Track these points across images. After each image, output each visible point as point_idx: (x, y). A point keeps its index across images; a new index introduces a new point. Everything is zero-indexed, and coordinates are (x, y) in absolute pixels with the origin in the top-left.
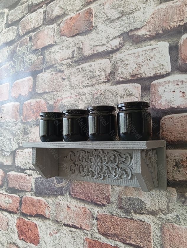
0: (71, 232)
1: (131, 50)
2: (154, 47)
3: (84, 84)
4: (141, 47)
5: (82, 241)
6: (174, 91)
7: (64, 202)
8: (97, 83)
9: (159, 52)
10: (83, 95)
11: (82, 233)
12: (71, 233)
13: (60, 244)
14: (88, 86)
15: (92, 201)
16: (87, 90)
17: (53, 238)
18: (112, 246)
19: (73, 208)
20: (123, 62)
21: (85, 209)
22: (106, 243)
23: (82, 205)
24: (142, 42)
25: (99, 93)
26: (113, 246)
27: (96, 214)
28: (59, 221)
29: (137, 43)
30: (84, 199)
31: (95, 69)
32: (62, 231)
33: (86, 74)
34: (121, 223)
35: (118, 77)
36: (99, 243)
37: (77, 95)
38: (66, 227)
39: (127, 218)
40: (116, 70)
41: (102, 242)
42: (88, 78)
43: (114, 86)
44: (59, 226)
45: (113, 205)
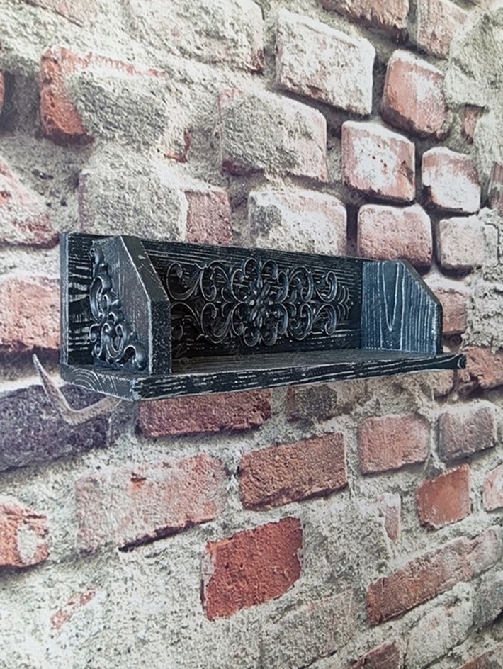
0: (156, 555)
1: (311, 17)
2: (354, 43)
3: (184, 44)
4: (330, 25)
5: (197, 562)
6: (374, 158)
7: (117, 468)
8: (228, 62)
9: (359, 60)
10: (184, 81)
11: (194, 539)
12: (152, 561)
13: (111, 624)
14: (199, 59)
15: (222, 428)
16: (195, 70)
17: (73, 627)
18: (275, 523)
19: (155, 475)
20: (292, 39)
21: (199, 459)
22: (262, 524)
23: (189, 451)
24: (336, 14)
25: (235, 98)
26: (278, 521)
27: (235, 460)
28: (99, 548)
29: (326, 9)
30: (197, 429)
31: (220, 11)
32: (116, 573)
33: (190, 10)
34: (294, 456)
35: (281, 71)
36: (246, 534)
37: (160, 70)
38: (131, 551)
39: (305, 439)
40: (277, 49)
41: (253, 528)
42: (198, 29)
43: (274, 96)
44: (101, 564)
45: (277, 419)
